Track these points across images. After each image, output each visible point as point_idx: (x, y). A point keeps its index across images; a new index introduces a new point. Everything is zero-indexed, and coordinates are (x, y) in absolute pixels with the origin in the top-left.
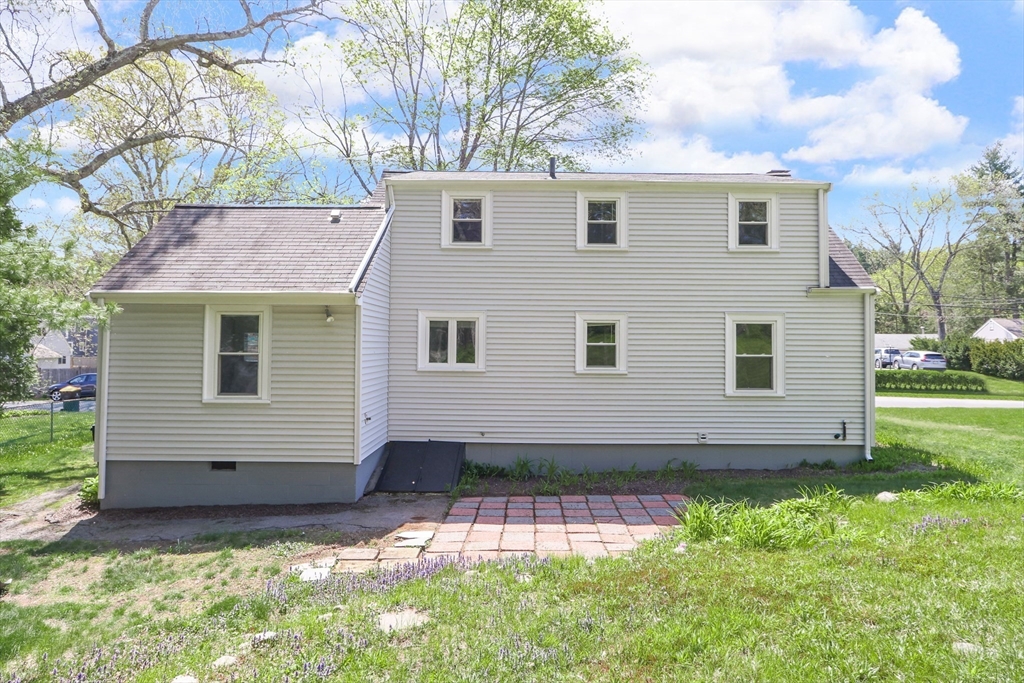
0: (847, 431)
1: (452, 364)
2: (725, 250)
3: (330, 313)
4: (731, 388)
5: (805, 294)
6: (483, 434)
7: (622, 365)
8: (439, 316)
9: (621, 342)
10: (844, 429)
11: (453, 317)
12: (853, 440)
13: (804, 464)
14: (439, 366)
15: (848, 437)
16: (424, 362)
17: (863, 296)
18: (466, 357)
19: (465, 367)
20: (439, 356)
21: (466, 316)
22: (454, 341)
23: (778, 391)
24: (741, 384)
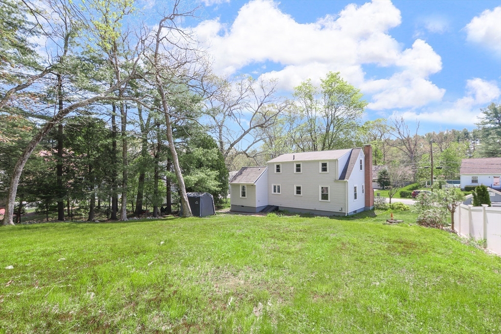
1: (277, 193)
2: (319, 173)
3: (253, 186)
4: (320, 199)
5: (334, 181)
6: (281, 205)
7: (301, 195)
8: (275, 185)
9: (301, 190)
10: (342, 209)
11: (277, 185)
12: (343, 212)
13: (334, 216)
14: (275, 193)
16: (273, 192)
17: (345, 182)
18: (279, 192)
19: (279, 193)
20: (275, 191)
21: (279, 185)
22: (277, 189)
23: (329, 200)
24: (322, 199)
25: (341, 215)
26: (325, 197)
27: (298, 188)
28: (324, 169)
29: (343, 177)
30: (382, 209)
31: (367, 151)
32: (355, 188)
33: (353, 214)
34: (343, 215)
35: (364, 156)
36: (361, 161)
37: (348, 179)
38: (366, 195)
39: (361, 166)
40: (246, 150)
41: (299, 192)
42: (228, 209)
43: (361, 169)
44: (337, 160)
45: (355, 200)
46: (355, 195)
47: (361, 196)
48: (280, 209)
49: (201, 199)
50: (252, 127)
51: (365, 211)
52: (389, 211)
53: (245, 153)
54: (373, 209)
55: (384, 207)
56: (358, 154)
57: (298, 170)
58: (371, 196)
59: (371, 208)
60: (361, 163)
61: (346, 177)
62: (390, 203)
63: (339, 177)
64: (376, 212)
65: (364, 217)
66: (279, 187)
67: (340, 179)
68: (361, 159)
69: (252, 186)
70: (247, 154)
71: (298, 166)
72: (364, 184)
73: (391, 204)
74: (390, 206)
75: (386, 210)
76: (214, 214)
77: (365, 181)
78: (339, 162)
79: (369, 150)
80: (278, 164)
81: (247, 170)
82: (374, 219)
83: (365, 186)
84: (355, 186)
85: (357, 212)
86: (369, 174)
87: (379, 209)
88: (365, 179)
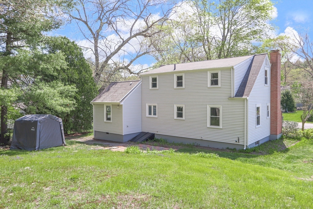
0: (240, 140)
1: (152, 116)
2: (207, 87)
4: (208, 125)
5: (228, 99)
6: (157, 132)
7: (184, 118)
8: (150, 105)
9: (184, 112)
10: (239, 139)
11: (152, 105)
12: (241, 143)
13: (228, 148)
14: (150, 116)
15: (240, 142)
16: (147, 115)
17: (244, 100)
18: (155, 114)
19: (155, 116)
20: (150, 114)
21: (155, 105)
22: (152, 110)
23: (221, 127)
24: (211, 124)
25: (238, 148)
26: (215, 121)
27: (180, 109)
28: (215, 82)
29: (241, 92)
30: (293, 138)
31: (274, 58)
32: (258, 109)
33: (255, 146)
34: (240, 148)
35: (270, 65)
36: (266, 71)
37: (248, 95)
38: (271, 119)
39: (266, 79)
40: (129, 65)
41: (180, 115)
42: (91, 137)
43: (266, 83)
44: (232, 68)
45: (257, 126)
46: (258, 118)
47: (266, 121)
48: (156, 137)
49: (38, 124)
50: (132, 35)
51: (270, 141)
52: (303, 141)
53: (128, 69)
54: (282, 138)
55: (295, 136)
56: (263, 61)
57: (180, 84)
58: (278, 120)
59: (279, 136)
60: (266, 75)
61: (245, 93)
62: (303, 129)
63: (235, 93)
64: (287, 143)
65: (270, 153)
66: (155, 107)
67: (236, 96)
68: (266, 69)
69: (118, 105)
70: (130, 70)
71: (180, 78)
72: (269, 104)
73: (305, 131)
74: (303, 134)
75: (299, 139)
76: (63, 144)
77: (271, 100)
78: (235, 71)
79: (277, 58)
80: (154, 77)
81: (116, 86)
82: (286, 155)
83: (271, 107)
84: (258, 106)
85: (260, 143)
86: (277, 91)
87: (290, 138)
88: (271, 98)
